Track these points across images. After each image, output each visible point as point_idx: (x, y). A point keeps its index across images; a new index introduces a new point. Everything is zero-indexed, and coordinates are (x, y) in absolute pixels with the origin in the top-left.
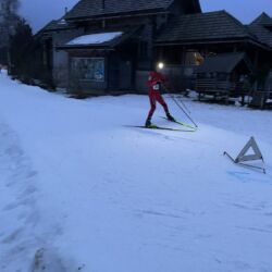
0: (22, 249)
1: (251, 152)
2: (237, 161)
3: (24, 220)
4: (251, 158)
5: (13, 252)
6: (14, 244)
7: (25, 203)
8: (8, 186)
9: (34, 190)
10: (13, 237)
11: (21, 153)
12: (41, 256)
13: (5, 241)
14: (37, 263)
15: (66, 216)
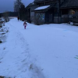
0: (26, 64)
3: (26, 57)
5: (24, 64)
7: (26, 52)
8: (22, 48)
10: (24, 61)
11: (24, 40)
13: (22, 62)
14: (31, 67)
15: (37, 56)
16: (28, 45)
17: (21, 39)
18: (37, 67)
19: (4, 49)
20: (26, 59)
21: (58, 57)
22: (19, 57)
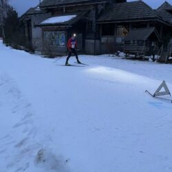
0: (28, 150)
1: (163, 90)
2: (154, 96)
3: (27, 133)
4: (163, 94)
5: (23, 152)
6: (23, 148)
7: (25, 123)
8: (14, 112)
9: (31, 115)
10: (21, 143)
11: (19, 92)
12: (42, 154)
13: (16, 146)
14: (40, 158)
15: (53, 130)
16: (29, 105)
17: (11, 91)
18: (54, 156)
20: (26, 139)
21: (99, 129)
22: (8, 136)
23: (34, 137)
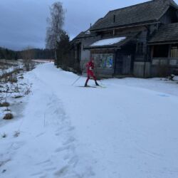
7: (68, 148)
8: (57, 135)
9: (73, 140)
10: (61, 172)
11: (64, 114)
13: (56, 174)
15: (96, 162)
17: (57, 112)
19: (17, 135)
20: (67, 167)
22: (49, 161)
23: (74, 166)
